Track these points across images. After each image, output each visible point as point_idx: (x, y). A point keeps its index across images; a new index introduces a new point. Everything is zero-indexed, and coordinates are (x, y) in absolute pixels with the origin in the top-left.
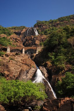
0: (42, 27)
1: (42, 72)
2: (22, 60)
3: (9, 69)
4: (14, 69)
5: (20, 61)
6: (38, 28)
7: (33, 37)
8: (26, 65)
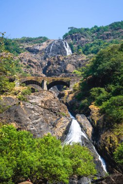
0: (79, 39)
1: (81, 126)
2: (42, 102)
3: (19, 119)
4: (28, 119)
5: (40, 104)
6: (71, 41)
7: (61, 59)
8: (52, 111)
